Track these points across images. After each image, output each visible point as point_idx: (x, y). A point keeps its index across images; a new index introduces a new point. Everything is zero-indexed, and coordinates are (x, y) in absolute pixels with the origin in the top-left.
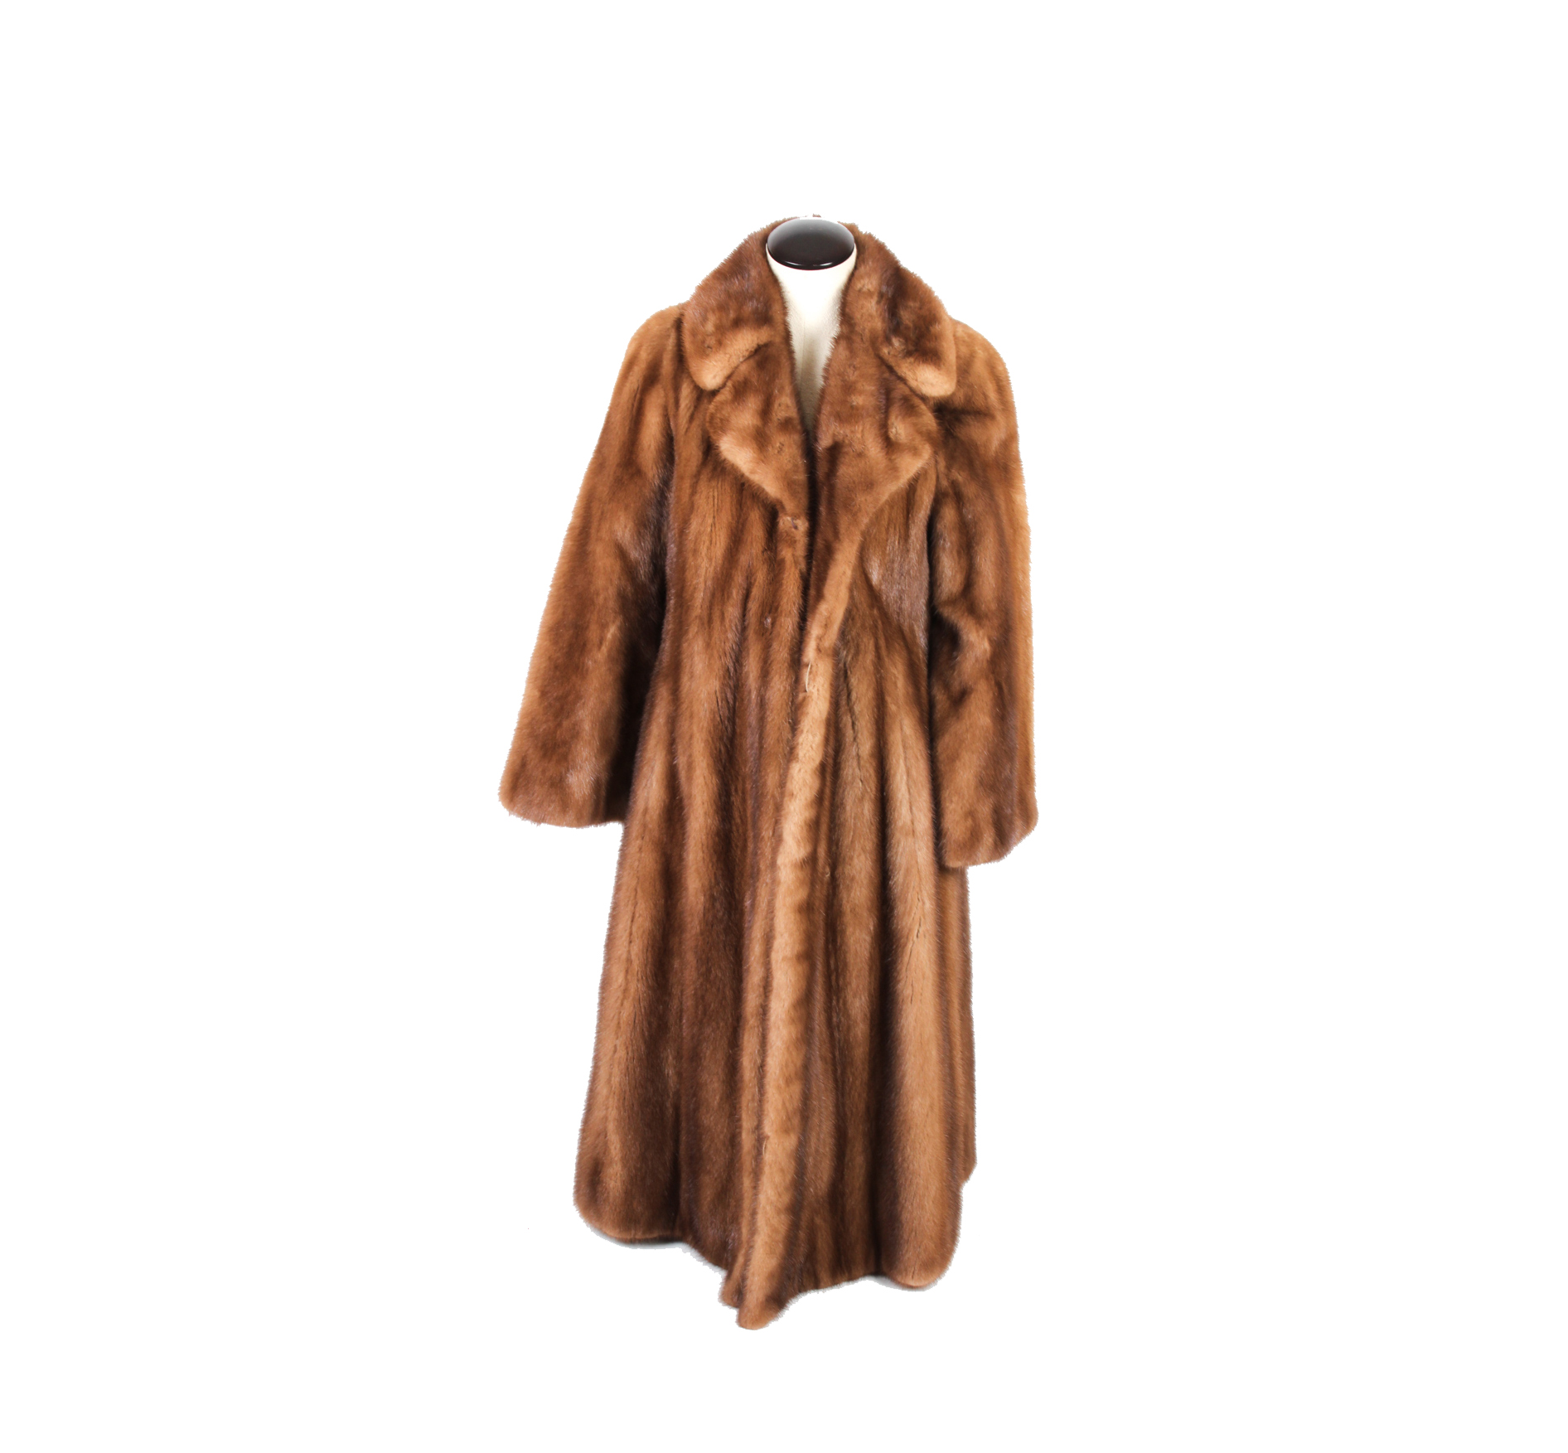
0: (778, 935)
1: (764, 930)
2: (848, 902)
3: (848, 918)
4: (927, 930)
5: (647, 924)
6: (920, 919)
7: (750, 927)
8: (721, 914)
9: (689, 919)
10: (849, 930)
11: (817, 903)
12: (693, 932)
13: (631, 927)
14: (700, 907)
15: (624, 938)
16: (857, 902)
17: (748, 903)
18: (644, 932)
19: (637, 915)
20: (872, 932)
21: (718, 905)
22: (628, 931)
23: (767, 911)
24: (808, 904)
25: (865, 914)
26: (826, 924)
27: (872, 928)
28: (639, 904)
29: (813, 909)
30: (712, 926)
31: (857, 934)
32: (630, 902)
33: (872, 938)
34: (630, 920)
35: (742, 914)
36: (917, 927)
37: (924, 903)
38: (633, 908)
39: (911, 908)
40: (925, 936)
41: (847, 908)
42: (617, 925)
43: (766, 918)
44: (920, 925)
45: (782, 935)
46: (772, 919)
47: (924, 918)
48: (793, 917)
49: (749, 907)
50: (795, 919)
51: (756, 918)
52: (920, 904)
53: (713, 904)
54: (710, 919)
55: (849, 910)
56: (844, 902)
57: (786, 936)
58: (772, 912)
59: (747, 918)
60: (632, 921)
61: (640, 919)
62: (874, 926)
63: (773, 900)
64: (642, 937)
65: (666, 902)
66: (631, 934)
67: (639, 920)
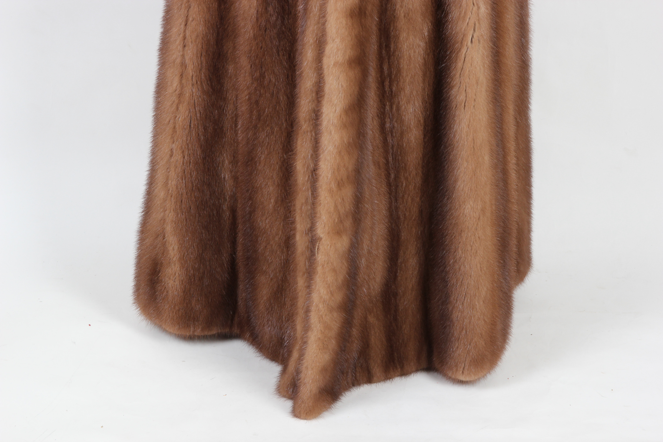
0: (329, 39)
1: (317, 35)
2: (401, 7)
3: (402, 23)
4: (482, 35)
5: (201, 28)
6: (475, 24)
7: (303, 32)
8: (274, 18)
9: (242, 24)
10: (403, 35)
11: (369, 8)
12: (247, 36)
13: (185, 31)
14: (253, 11)
15: (177, 42)
16: (411, 7)
17: (301, 7)
18: (197, 36)
19: (191, 19)
20: (427, 38)
21: (270, 9)
22: (181, 36)
23: (319, 15)
24: (360, 9)
25: (420, 20)
26: (380, 30)
27: (426, 34)
28: (192, 7)
29: (365, 13)
30: (265, 31)
31: (411, 40)
32: (183, 6)
33: (426, 43)
34: (183, 24)
35: (295, 19)
36: (471, 32)
37: (479, 8)
38: (186, 12)
39: (465, 13)
40: (479, 42)
41: (400, 12)
42: (171, 29)
43: (318, 23)
44: (474, 30)
45: (333, 40)
46: (324, 24)
47: (479, 23)
48: (344, 22)
49: (302, 11)
50: (347, 24)
51: (309, 23)
52: (475, 8)
53: (266, 9)
54: (263, 24)
55: (403, 15)
56: (398, 6)
57: (338, 40)
58: (324, 17)
59: (299, 21)
60: (186, 25)
61: (194, 23)
62: (428, 32)
63: (324, 4)
64: (195, 42)
65: (219, 6)
66: (184, 38)
67: (192, 25)
